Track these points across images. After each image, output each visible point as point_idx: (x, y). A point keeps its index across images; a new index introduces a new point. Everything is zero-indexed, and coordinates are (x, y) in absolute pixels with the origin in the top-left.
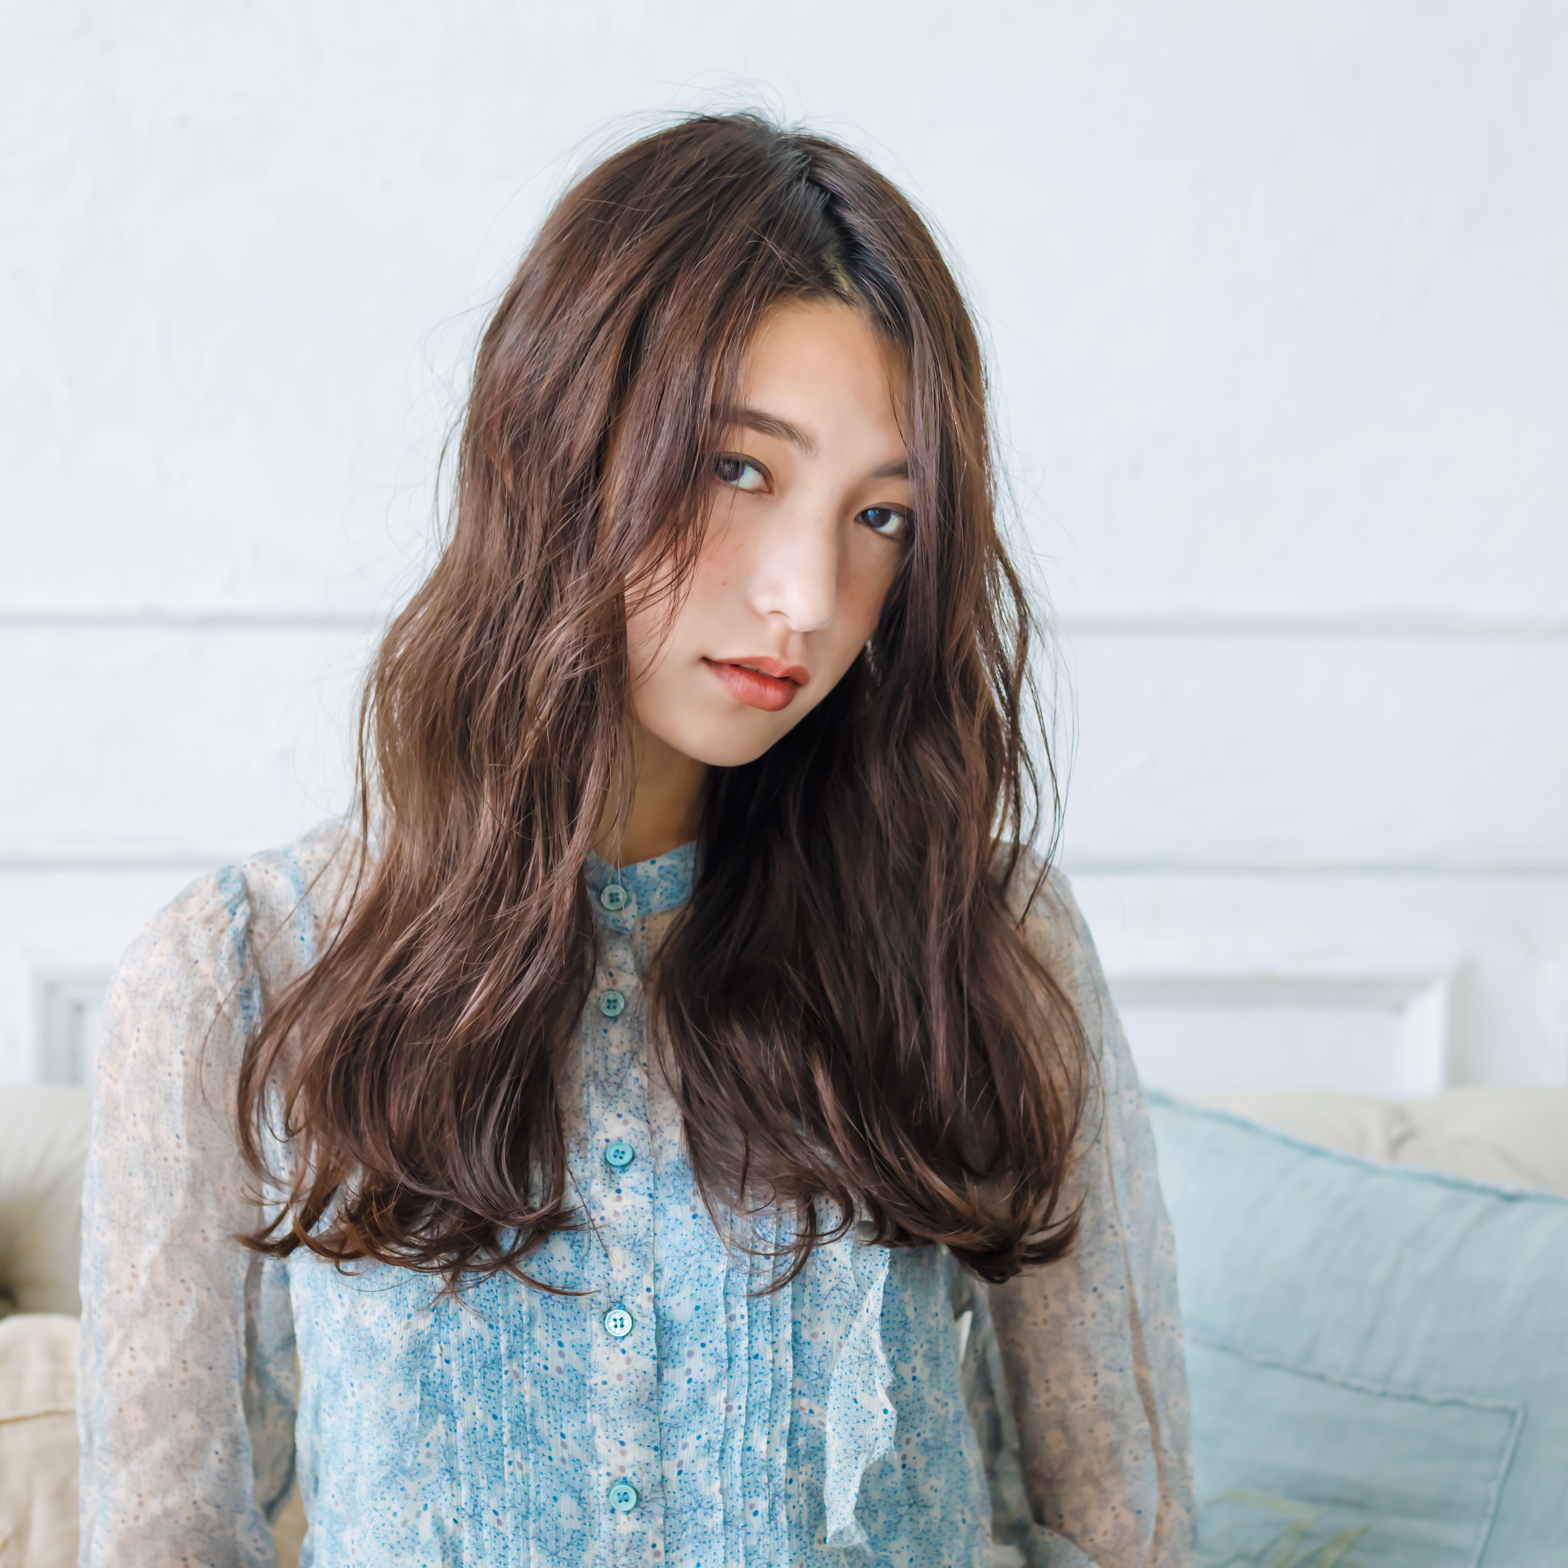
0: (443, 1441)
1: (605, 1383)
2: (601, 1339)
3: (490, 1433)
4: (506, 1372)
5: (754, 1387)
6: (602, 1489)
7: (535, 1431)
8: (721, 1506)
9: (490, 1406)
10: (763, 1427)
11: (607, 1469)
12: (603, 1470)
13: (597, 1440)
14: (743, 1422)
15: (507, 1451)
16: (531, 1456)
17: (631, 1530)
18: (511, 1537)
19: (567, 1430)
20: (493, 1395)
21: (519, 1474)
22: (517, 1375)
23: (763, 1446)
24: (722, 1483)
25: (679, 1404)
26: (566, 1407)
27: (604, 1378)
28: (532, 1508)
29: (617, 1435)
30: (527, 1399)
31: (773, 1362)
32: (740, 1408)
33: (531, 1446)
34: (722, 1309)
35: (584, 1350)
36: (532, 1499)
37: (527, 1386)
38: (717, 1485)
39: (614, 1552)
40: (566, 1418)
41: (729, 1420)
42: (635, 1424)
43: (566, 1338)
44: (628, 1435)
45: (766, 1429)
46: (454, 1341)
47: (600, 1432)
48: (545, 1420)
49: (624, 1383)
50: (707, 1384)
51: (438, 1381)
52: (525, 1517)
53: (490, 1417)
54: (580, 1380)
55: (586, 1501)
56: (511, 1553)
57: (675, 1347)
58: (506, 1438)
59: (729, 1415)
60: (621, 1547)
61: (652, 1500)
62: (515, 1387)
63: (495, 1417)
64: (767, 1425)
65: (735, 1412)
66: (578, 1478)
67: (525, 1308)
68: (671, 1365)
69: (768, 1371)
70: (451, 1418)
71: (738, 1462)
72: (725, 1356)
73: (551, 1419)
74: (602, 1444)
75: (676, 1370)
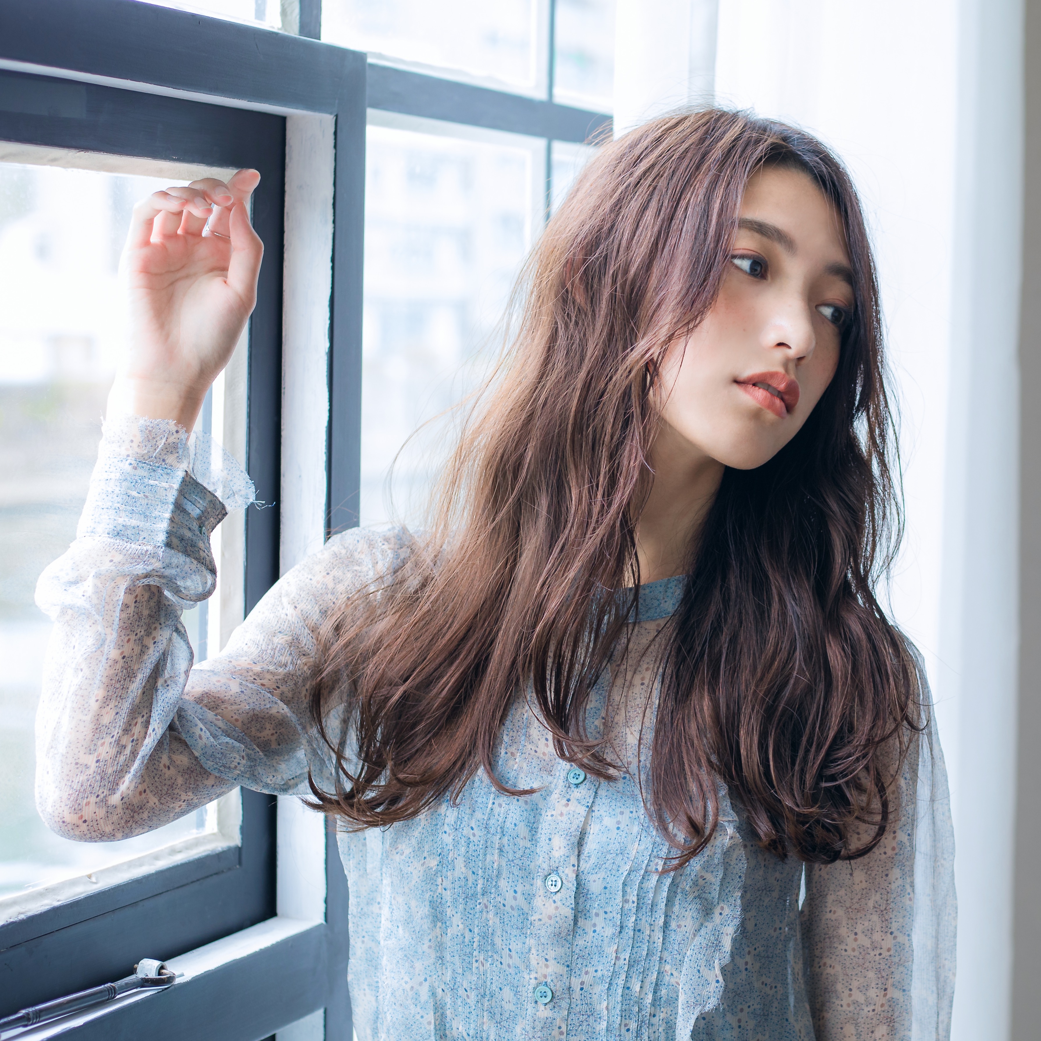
0: (439, 940)
1: (540, 920)
2: (542, 892)
3: (466, 940)
4: (480, 903)
5: (635, 950)
6: (531, 988)
7: (493, 945)
8: (606, 1018)
9: (467, 923)
10: (639, 976)
11: (535, 975)
12: (533, 975)
13: (531, 956)
14: (626, 969)
15: (475, 953)
16: (490, 960)
17: (546, 1015)
18: (474, 1007)
19: (513, 946)
20: (470, 916)
21: (481, 968)
22: (486, 907)
23: (638, 989)
24: (608, 1004)
25: (586, 943)
26: (515, 932)
27: (540, 917)
28: (488, 992)
29: (544, 954)
30: (491, 923)
31: (650, 936)
32: (625, 959)
33: (490, 954)
34: (620, 893)
35: (529, 897)
36: (488, 986)
37: (491, 915)
38: (605, 1004)
39: (534, 1028)
40: (513, 939)
41: (616, 966)
42: (557, 949)
43: (519, 889)
44: (551, 954)
45: (640, 978)
46: (450, 877)
47: (533, 951)
48: (500, 939)
49: (552, 922)
50: (605, 939)
51: (439, 900)
52: (483, 996)
53: (467, 930)
54: (524, 916)
55: (520, 993)
56: (473, 1017)
57: (588, 907)
58: (475, 945)
59: (617, 962)
60: (539, 1026)
61: (562, 999)
62: (484, 913)
63: (470, 931)
64: (641, 975)
65: (622, 962)
66: (517, 979)
67: (495, 866)
68: (584, 917)
69: (646, 941)
70: (444, 925)
71: (620, 994)
72: (619, 923)
73: (504, 938)
74: (534, 959)
75: (587, 921)
